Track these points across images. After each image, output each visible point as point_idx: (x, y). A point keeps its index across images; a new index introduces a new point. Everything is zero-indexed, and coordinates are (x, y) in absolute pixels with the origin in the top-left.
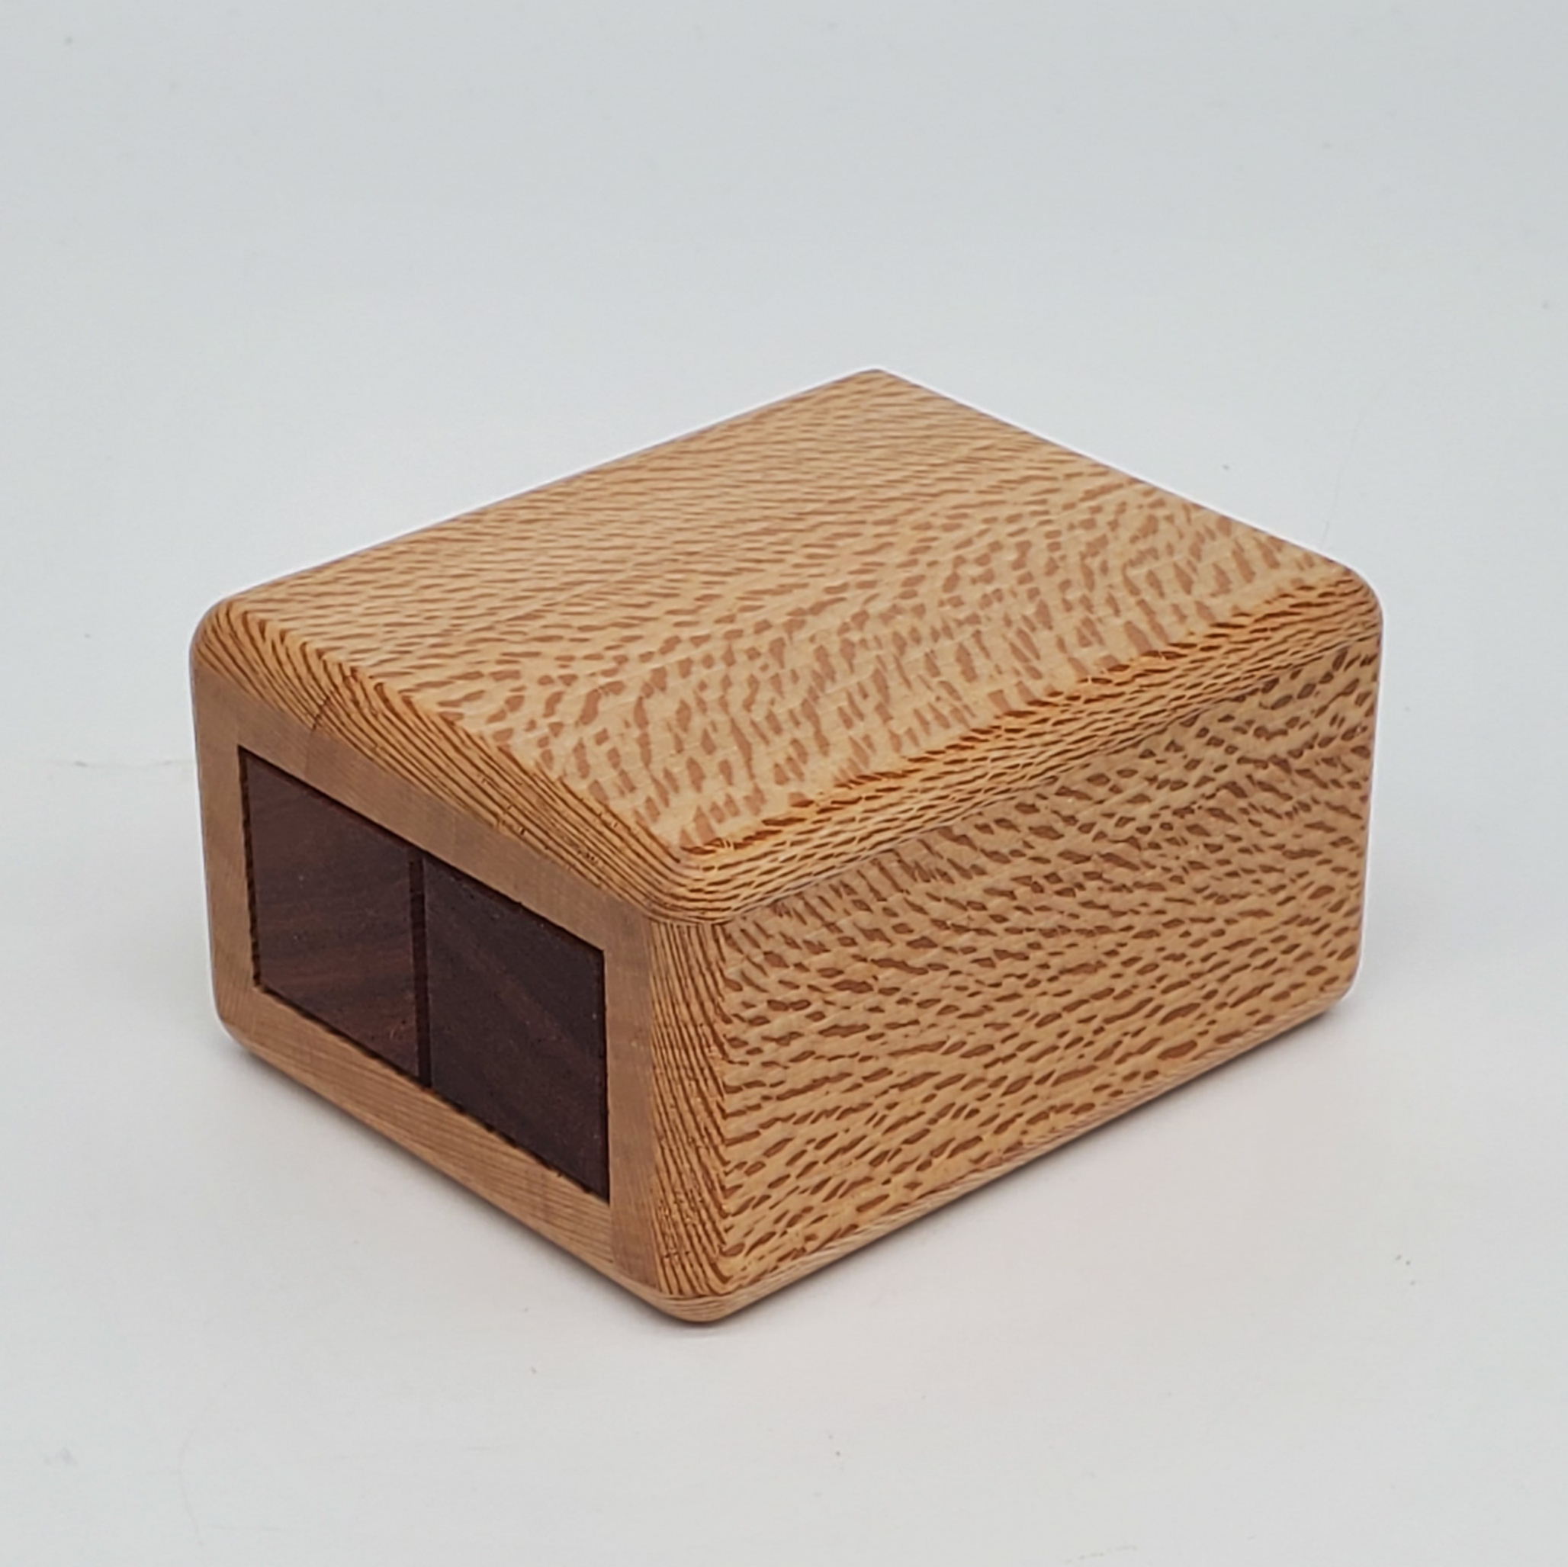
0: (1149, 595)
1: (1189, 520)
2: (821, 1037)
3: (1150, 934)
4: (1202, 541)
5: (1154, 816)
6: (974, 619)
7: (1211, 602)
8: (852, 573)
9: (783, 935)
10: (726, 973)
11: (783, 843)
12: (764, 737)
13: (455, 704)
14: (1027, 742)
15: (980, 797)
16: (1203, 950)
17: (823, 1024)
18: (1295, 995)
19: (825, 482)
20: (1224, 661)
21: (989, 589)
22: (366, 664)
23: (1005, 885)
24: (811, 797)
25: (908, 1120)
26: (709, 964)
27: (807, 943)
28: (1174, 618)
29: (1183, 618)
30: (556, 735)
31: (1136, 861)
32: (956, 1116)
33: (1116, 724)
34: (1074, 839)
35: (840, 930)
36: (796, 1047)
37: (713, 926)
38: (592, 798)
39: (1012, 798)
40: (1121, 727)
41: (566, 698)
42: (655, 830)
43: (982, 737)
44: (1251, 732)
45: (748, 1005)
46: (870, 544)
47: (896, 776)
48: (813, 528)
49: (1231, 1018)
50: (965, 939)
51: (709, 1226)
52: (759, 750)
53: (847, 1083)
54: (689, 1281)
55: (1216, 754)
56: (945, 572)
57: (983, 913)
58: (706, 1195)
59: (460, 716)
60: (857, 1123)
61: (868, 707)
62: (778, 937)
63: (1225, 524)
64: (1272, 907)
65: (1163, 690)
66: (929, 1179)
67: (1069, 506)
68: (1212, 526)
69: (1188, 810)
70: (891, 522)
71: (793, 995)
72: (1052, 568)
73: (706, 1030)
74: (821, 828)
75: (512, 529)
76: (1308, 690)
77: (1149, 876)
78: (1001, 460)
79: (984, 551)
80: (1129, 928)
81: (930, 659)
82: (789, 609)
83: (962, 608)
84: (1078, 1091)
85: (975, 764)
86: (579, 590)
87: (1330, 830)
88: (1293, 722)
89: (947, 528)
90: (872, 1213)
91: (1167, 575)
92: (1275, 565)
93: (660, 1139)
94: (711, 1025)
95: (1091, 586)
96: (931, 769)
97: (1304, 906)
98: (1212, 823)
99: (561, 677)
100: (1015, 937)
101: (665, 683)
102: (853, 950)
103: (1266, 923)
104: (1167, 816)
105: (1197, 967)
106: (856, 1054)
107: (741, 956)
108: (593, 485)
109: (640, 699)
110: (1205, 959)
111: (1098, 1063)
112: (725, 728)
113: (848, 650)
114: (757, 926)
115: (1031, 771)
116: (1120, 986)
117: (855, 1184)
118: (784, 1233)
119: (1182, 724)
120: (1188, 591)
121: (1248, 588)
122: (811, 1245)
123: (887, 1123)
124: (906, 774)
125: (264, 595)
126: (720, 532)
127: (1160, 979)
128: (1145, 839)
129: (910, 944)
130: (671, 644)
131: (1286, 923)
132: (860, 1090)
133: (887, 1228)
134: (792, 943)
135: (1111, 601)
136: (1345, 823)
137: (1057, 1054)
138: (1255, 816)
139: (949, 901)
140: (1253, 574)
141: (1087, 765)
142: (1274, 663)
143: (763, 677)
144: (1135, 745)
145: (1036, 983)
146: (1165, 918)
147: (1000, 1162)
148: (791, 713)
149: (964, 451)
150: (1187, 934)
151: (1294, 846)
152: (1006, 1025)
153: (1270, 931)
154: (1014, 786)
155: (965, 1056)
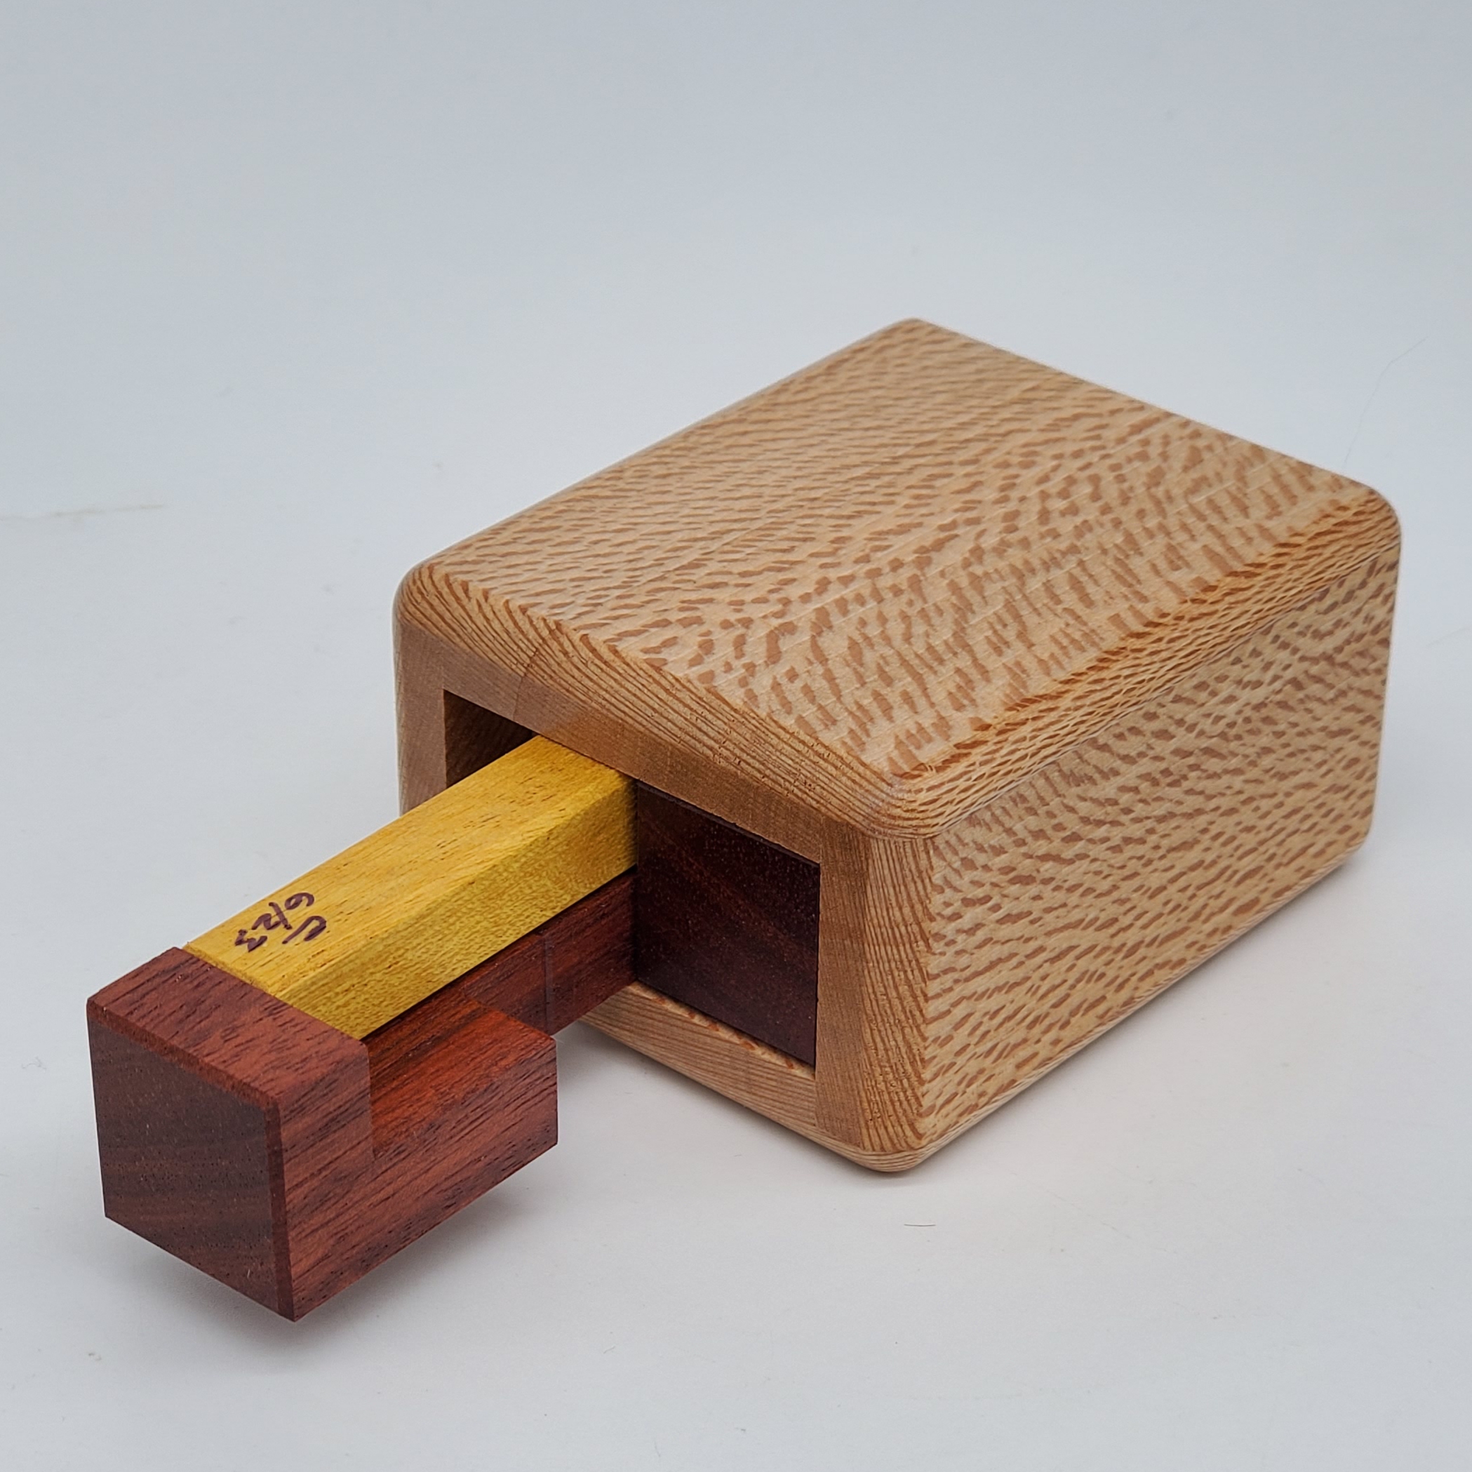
0: (1214, 520)
1: (1226, 449)
2: (998, 925)
3: (1232, 811)
4: (1243, 468)
5: (1239, 712)
6: (1073, 549)
7: (1269, 524)
8: (957, 511)
9: (975, 843)
10: (933, 879)
11: (973, 764)
12: (931, 668)
13: (656, 650)
14: (1149, 660)
15: (1117, 710)
16: (1268, 821)
17: (1000, 914)
18: (1331, 851)
19: (906, 427)
20: (1290, 577)
21: (1078, 520)
22: (567, 616)
23: (1132, 783)
24: (988, 721)
25: (1055, 988)
26: (920, 872)
27: (992, 847)
28: (1242, 541)
29: (1249, 540)
30: (753, 675)
31: (1224, 751)
32: (1089, 981)
33: (1214, 638)
34: (1183, 739)
35: (1015, 834)
36: (980, 935)
37: (925, 840)
38: (802, 732)
39: (1141, 709)
40: (1219, 640)
41: (750, 640)
42: (863, 758)
43: (1114, 658)
44: (1309, 635)
45: (947, 904)
46: (964, 484)
47: (1052, 698)
48: (910, 471)
49: (1285, 875)
50: (1102, 831)
51: (909, 1093)
52: (930, 680)
53: (1014, 961)
54: (891, 1139)
55: (1284, 656)
56: (1034, 507)
57: (1115, 807)
58: (908, 1067)
59: (665, 662)
60: (1019, 994)
61: (1010, 634)
62: (971, 844)
63: (1258, 452)
64: (1317, 780)
65: (1247, 606)
66: (1068, 1035)
67: (1121, 441)
68: (1248, 454)
69: (1262, 705)
70: (974, 461)
71: (980, 893)
72: (1125, 500)
73: (915, 927)
74: (1001, 748)
75: (651, 484)
76: (1350, 596)
77: (1234, 763)
78: (1049, 399)
79: (1062, 486)
80: (1217, 808)
81: (1048, 587)
82: (914, 547)
83: (1061, 539)
84: (1174, 950)
85: (1112, 682)
86: (727, 538)
87: (1359, 711)
88: (1339, 624)
89: (1027, 466)
90: (1026, 1068)
91: (1224, 501)
92: (1311, 488)
93: (870, 1022)
94: (919, 924)
95: (1163, 513)
96: (1080, 689)
97: (1338, 777)
98: (1279, 714)
99: (739, 621)
100: (1137, 825)
101: (830, 622)
102: (1023, 849)
103: (1312, 793)
104: (1248, 712)
105: (1263, 835)
106: (1022, 937)
107: (945, 864)
108: (707, 439)
109: (813, 637)
110: (1269, 828)
111: (1191, 924)
112: (895, 662)
113: (975, 581)
114: (957, 836)
115: (1154, 684)
116: (1209, 857)
117: (1016, 1046)
118: (964, 1092)
119: (1262, 633)
120: (1247, 516)
121: (1295, 510)
122: (984, 1100)
123: (1041, 992)
124: (1059, 695)
125: (457, 559)
126: (831, 478)
127: (1237, 848)
128: (1233, 732)
129: (1063, 839)
130: (823, 585)
131: (1326, 792)
132: (1024, 966)
133: (1034, 1080)
134: (981, 849)
135: (1184, 527)
136: (1370, 704)
137: (1162, 920)
138: (1310, 705)
139: (1093, 800)
140: (1295, 497)
141: (1194, 675)
142: (1327, 575)
143: (912, 612)
144: (1228, 655)
145: (1150, 862)
146: (1242, 797)
147: (1119, 1013)
148: (946, 643)
149: (1014, 393)
150: (1257, 808)
151: (1334, 727)
152: (1128, 900)
153: (1314, 800)
154: (1142, 698)
155: (1098, 929)
